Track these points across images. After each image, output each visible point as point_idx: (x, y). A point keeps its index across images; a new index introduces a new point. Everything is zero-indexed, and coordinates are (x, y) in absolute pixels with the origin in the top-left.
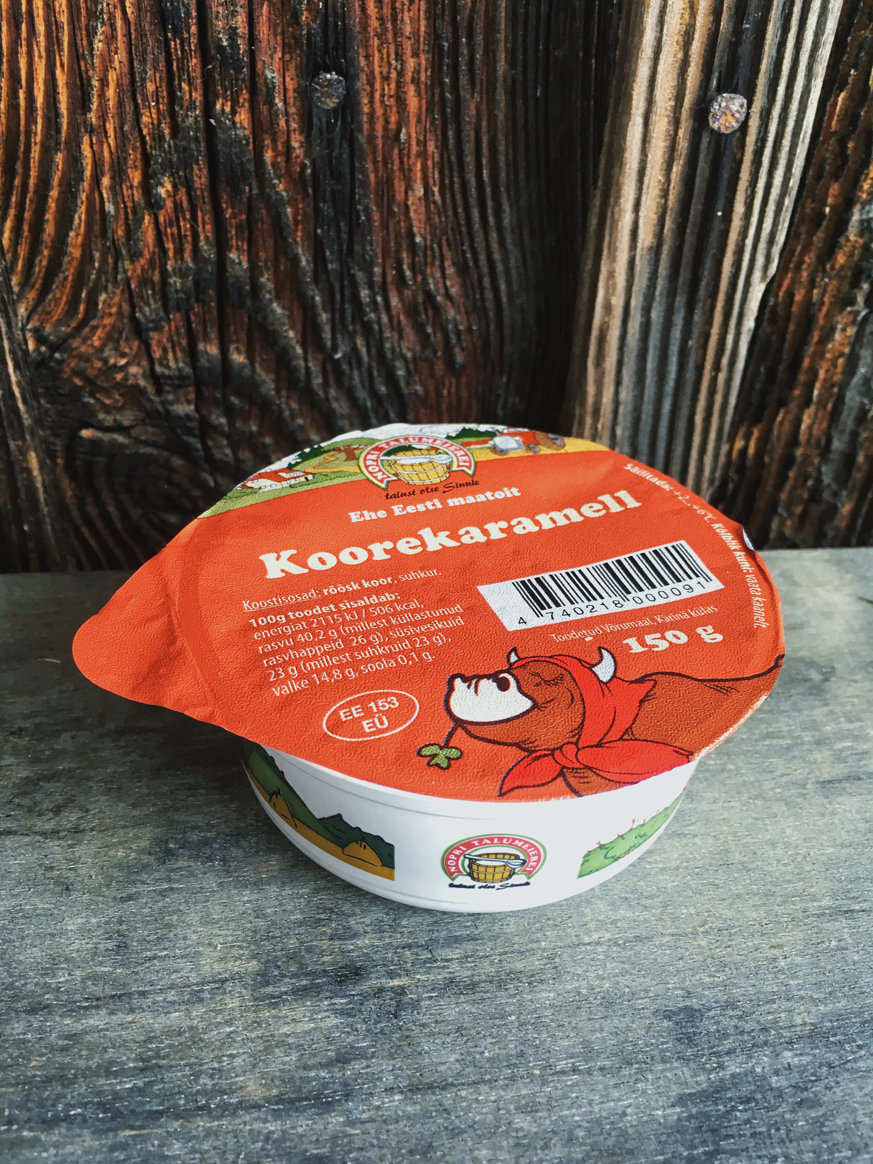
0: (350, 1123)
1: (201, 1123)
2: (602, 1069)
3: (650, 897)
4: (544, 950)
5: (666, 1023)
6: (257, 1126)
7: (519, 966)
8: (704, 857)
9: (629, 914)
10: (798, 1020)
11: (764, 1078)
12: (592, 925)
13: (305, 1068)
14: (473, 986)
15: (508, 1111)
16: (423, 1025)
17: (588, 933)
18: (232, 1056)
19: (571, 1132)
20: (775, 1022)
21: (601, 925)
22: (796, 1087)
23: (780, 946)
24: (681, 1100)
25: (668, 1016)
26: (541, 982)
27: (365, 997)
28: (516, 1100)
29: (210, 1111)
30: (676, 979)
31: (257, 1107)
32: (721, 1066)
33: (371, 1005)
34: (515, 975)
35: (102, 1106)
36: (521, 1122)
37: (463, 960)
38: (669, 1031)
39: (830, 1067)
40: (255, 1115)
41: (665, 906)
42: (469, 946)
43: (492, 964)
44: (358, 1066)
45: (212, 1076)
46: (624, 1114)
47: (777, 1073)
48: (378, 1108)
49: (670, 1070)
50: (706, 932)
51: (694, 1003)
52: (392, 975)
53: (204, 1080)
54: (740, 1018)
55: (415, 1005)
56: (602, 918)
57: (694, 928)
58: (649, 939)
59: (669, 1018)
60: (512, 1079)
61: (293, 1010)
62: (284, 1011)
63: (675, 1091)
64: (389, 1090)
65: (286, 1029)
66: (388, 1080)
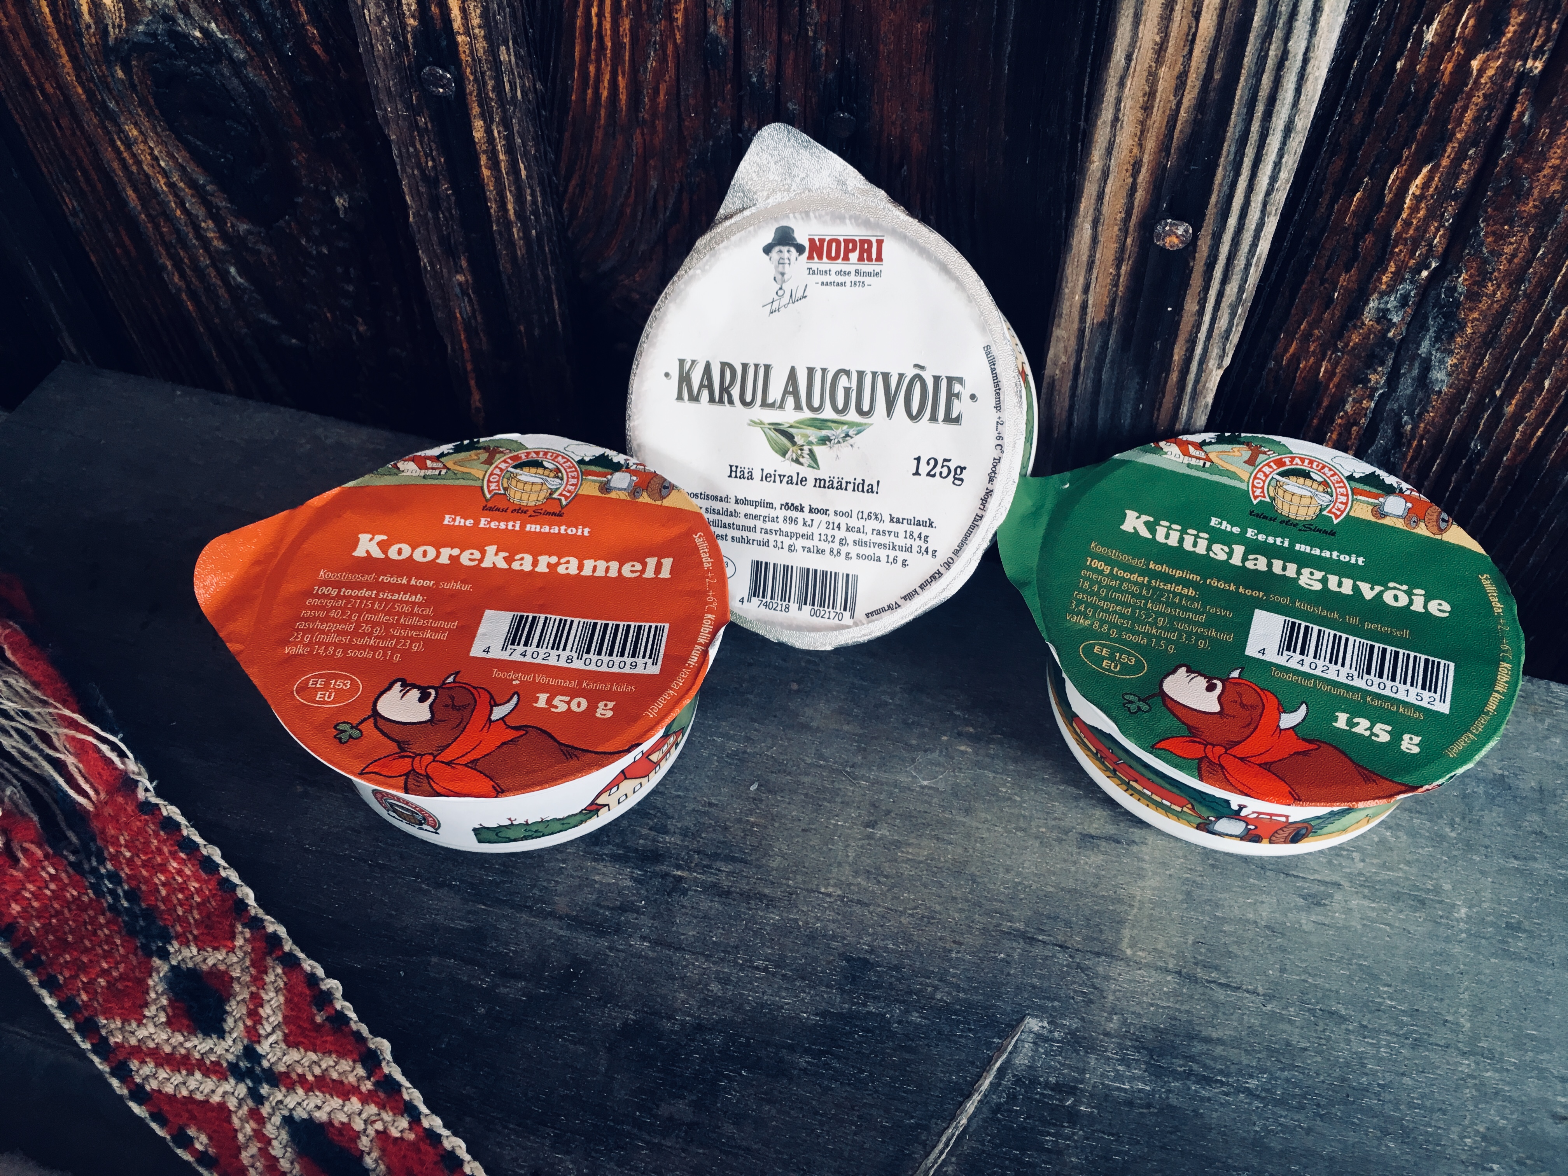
0: (611, 948)
1: (524, 917)
2: (784, 975)
3: (886, 877)
4: (789, 886)
5: (844, 963)
6: (556, 930)
7: (767, 891)
8: (946, 861)
9: (864, 883)
10: (939, 997)
11: (888, 1022)
12: (832, 882)
13: (598, 905)
14: (728, 893)
15: (709, 977)
16: (683, 907)
17: (826, 887)
18: (556, 882)
19: (741, 1004)
20: (921, 991)
21: (839, 884)
22: (907, 1035)
23: (960, 944)
24: (824, 1014)
25: (849, 959)
26: (775, 907)
27: (655, 875)
28: (717, 973)
29: (532, 910)
30: (869, 938)
31: (561, 918)
32: (865, 1005)
33: (656, 882)
34: (762, 897)
35: (472, 885)
36: (715, 987)
37: (731, 873)
38: (843, 968)
39: (939, 1033)
40: (557, 922)
41: (894, 886)
42: (738, 866)
43: (748, 884)
44: (631, 917)
45: (541, 891)
46: (782, 1008)
47: (899, 1022)
48: (631, 945)
49: (828, 993)
50: (912, 915)
51: (871, 958)
52: (679, 867)
53: (535, 891)
54: (898, 980)
55: (684, 892)
56: (843, 879)
57: (905, 908)
58: (867, 905)
59: (848, 961)
60: (722, 960)
61: (605, 867)
62: (600, 866)
63: (823, 1006)
64: (644, 938)
65: (597, 878)
66: (645, 931)
